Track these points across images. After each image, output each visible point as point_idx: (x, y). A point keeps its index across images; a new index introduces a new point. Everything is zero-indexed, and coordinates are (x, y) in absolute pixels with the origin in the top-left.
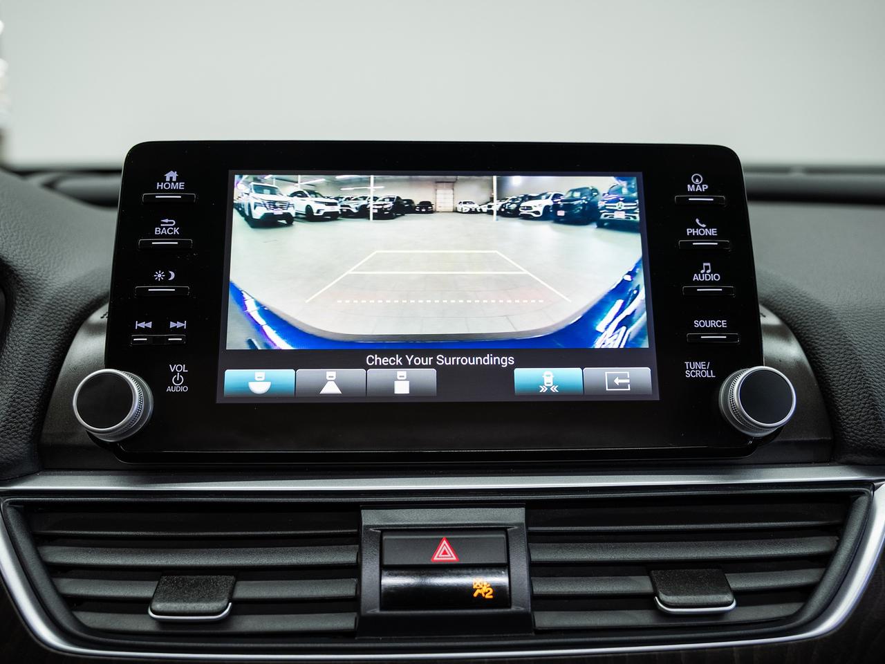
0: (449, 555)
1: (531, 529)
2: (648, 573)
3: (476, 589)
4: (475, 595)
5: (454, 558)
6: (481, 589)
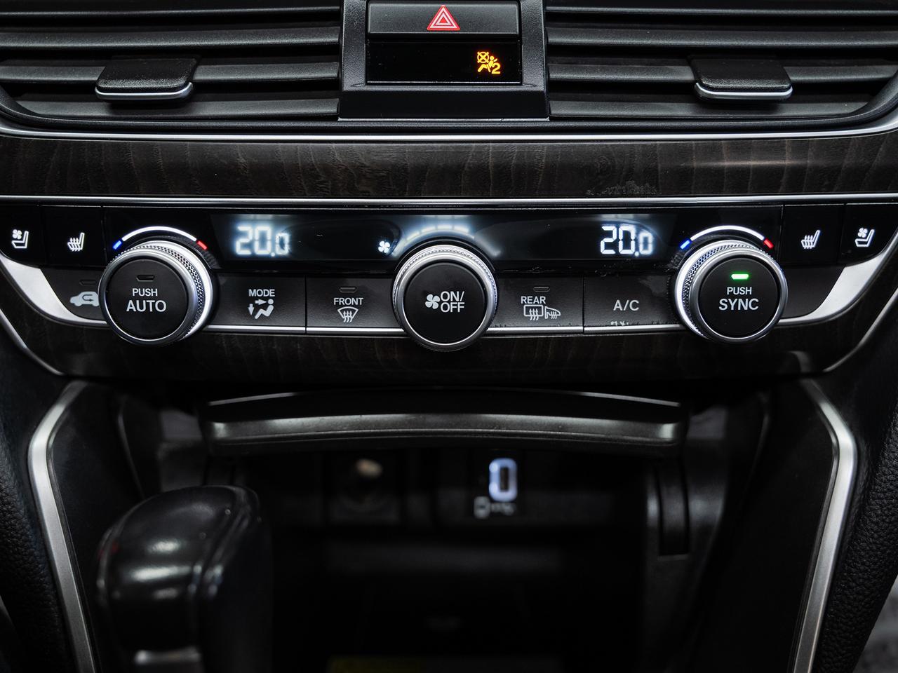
0: (449, 24)
1: (549, 8)
2: (689, 63)
3: (480, 64)
4: (479, 70)
5: (455, 27)
6: (486, 63)
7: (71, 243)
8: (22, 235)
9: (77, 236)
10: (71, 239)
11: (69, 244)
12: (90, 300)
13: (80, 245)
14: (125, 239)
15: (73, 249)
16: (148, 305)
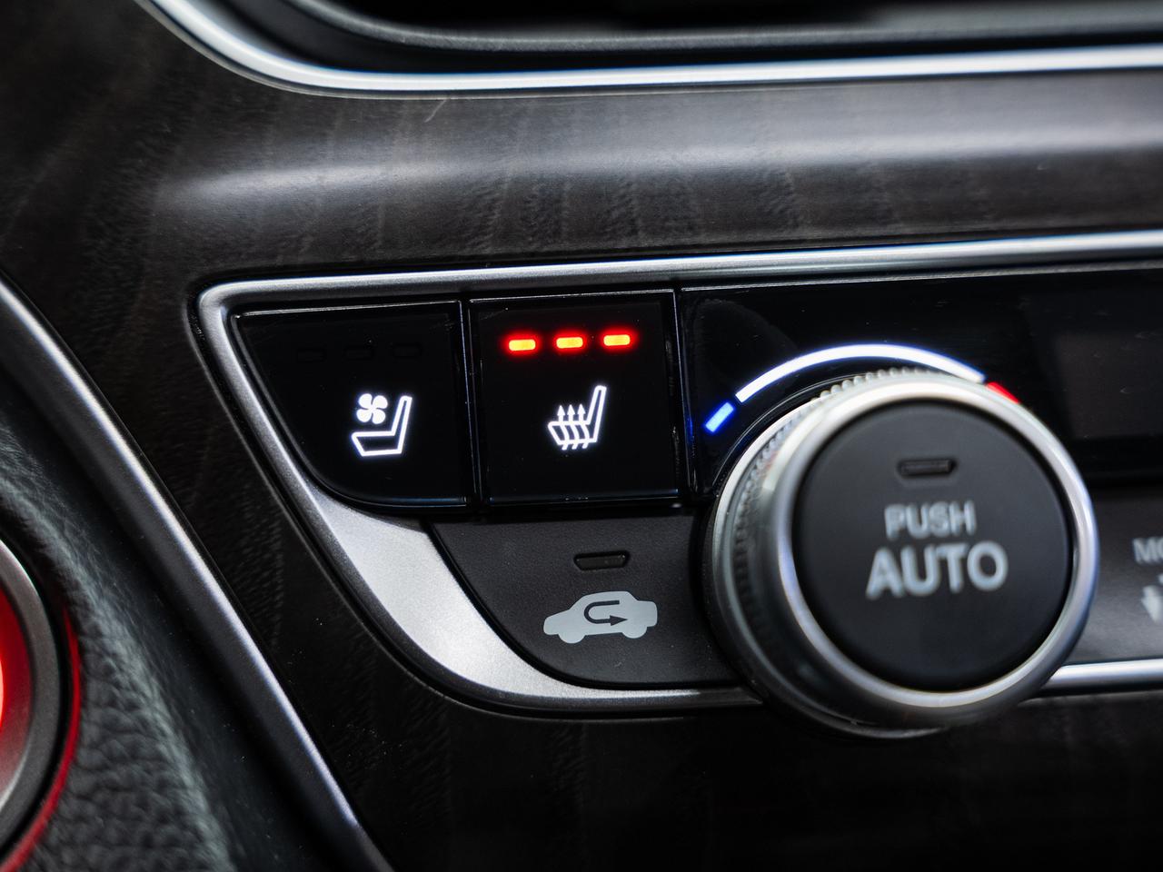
7: (561, 423)
8: (390, 412)
9: (582, 398)
10: (561, 412)
11: (551, 426)
12: (614, 620)
13: (591, 428)
14: (744, 394)
15: (564, 444)
16: (943, 564)
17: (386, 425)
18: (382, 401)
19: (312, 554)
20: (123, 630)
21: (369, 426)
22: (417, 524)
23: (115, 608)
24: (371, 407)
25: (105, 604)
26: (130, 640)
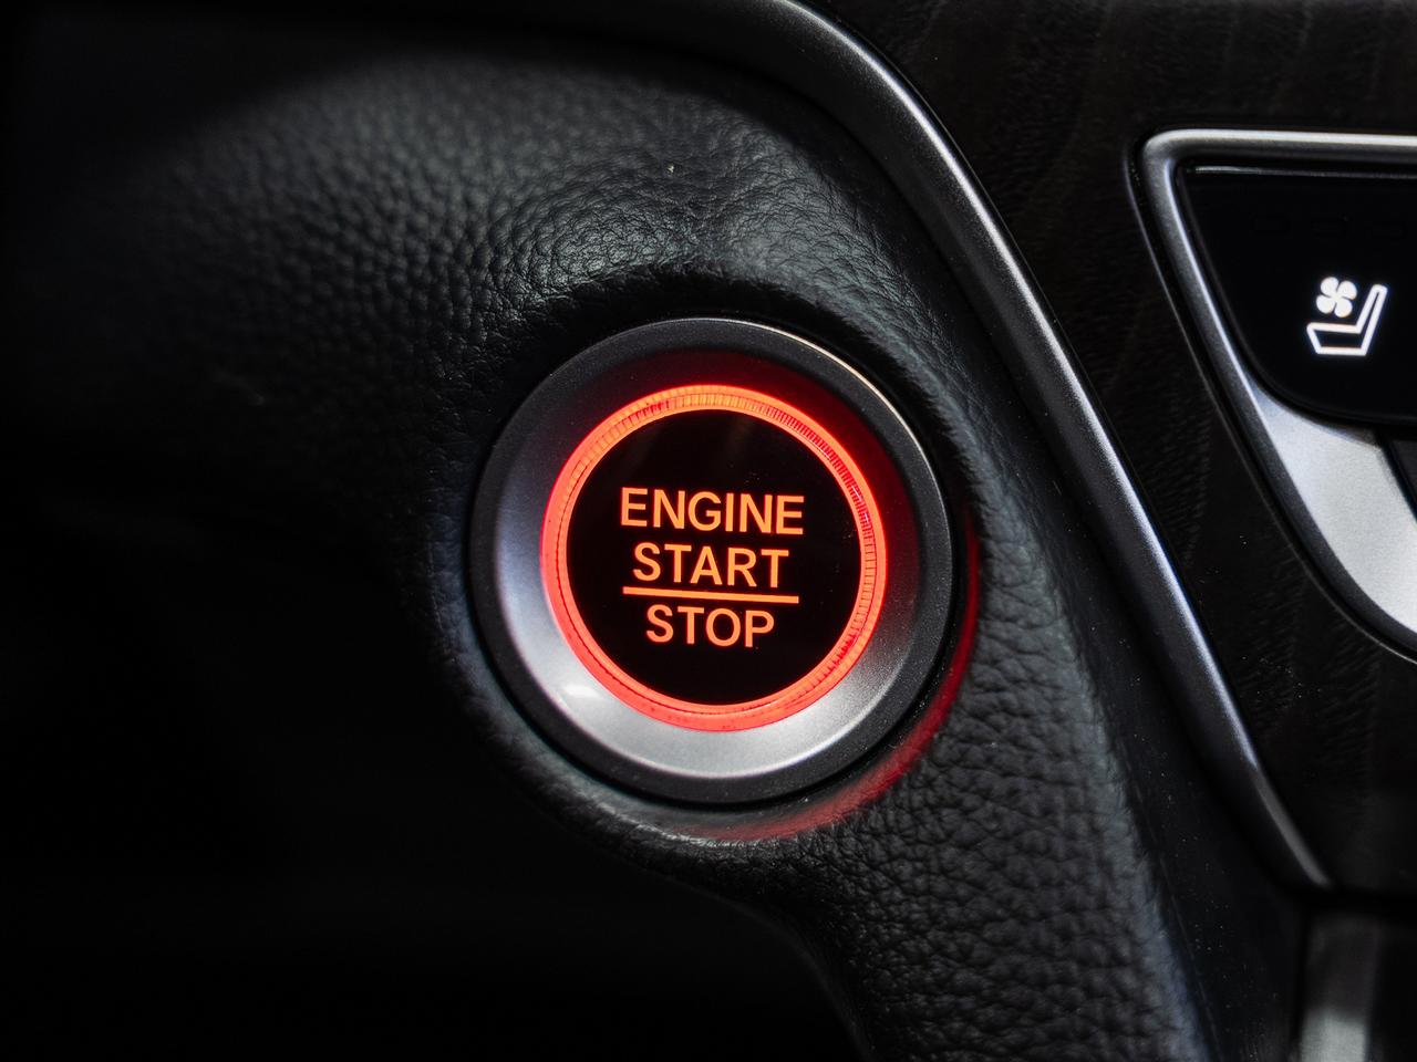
17: (1351, 319)
18: (1349, 290)
19: (1244, 462)
20: (1027, 533)
21: (1331, 318)
22: (1370, 435)
23: (1019, 505)
24: (1335, 295)
25: (1010, 502)
26: (1034, 545)
